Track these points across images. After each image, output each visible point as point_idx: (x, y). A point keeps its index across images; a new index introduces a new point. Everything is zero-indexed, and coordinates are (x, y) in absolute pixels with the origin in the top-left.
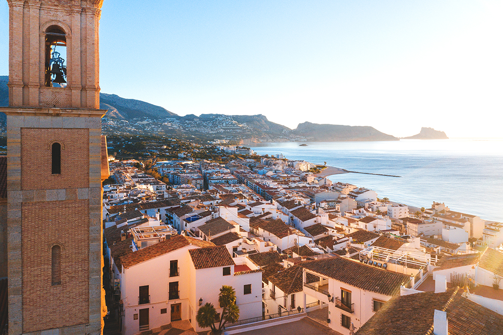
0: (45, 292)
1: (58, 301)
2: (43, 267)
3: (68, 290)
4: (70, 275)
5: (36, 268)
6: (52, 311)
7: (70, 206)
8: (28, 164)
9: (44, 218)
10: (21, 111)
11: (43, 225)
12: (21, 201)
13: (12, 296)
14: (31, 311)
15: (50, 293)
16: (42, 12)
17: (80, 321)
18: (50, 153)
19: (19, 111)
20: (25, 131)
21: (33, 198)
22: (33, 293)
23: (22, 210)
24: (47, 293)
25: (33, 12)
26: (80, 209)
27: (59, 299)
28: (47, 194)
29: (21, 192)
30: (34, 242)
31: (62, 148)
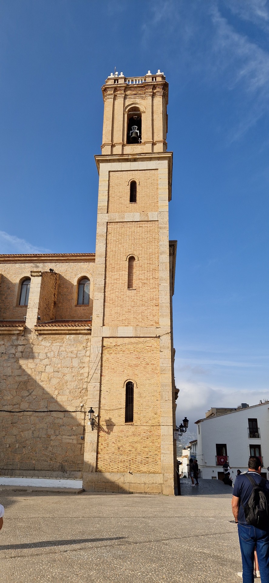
0: (122, 293)
1: (133, 303)
2: (121, 273)
3: (141, 294)
4: (143, 282)
5: (116, 273)
6: (127, 310)
7: (143, 226)
8: (113, 196)
9: (123, 234)
11: (122, 240)
12: (107, 221)
13: (97, 293)
14: (111, 308)
15: (126, 295)
16: (126, 100)
17: (152, 323)
18: (129, 187)
20: (111, 173)
21: (116, 219)
22: (113, 293)
23: (107, 228)
24: (123, 295)
25: (119, 102)
26: (151, 228)
27: (133, 301)
28: (126, 216)
29: (107, 215)
30: (115, 252)
31: (138, 184)
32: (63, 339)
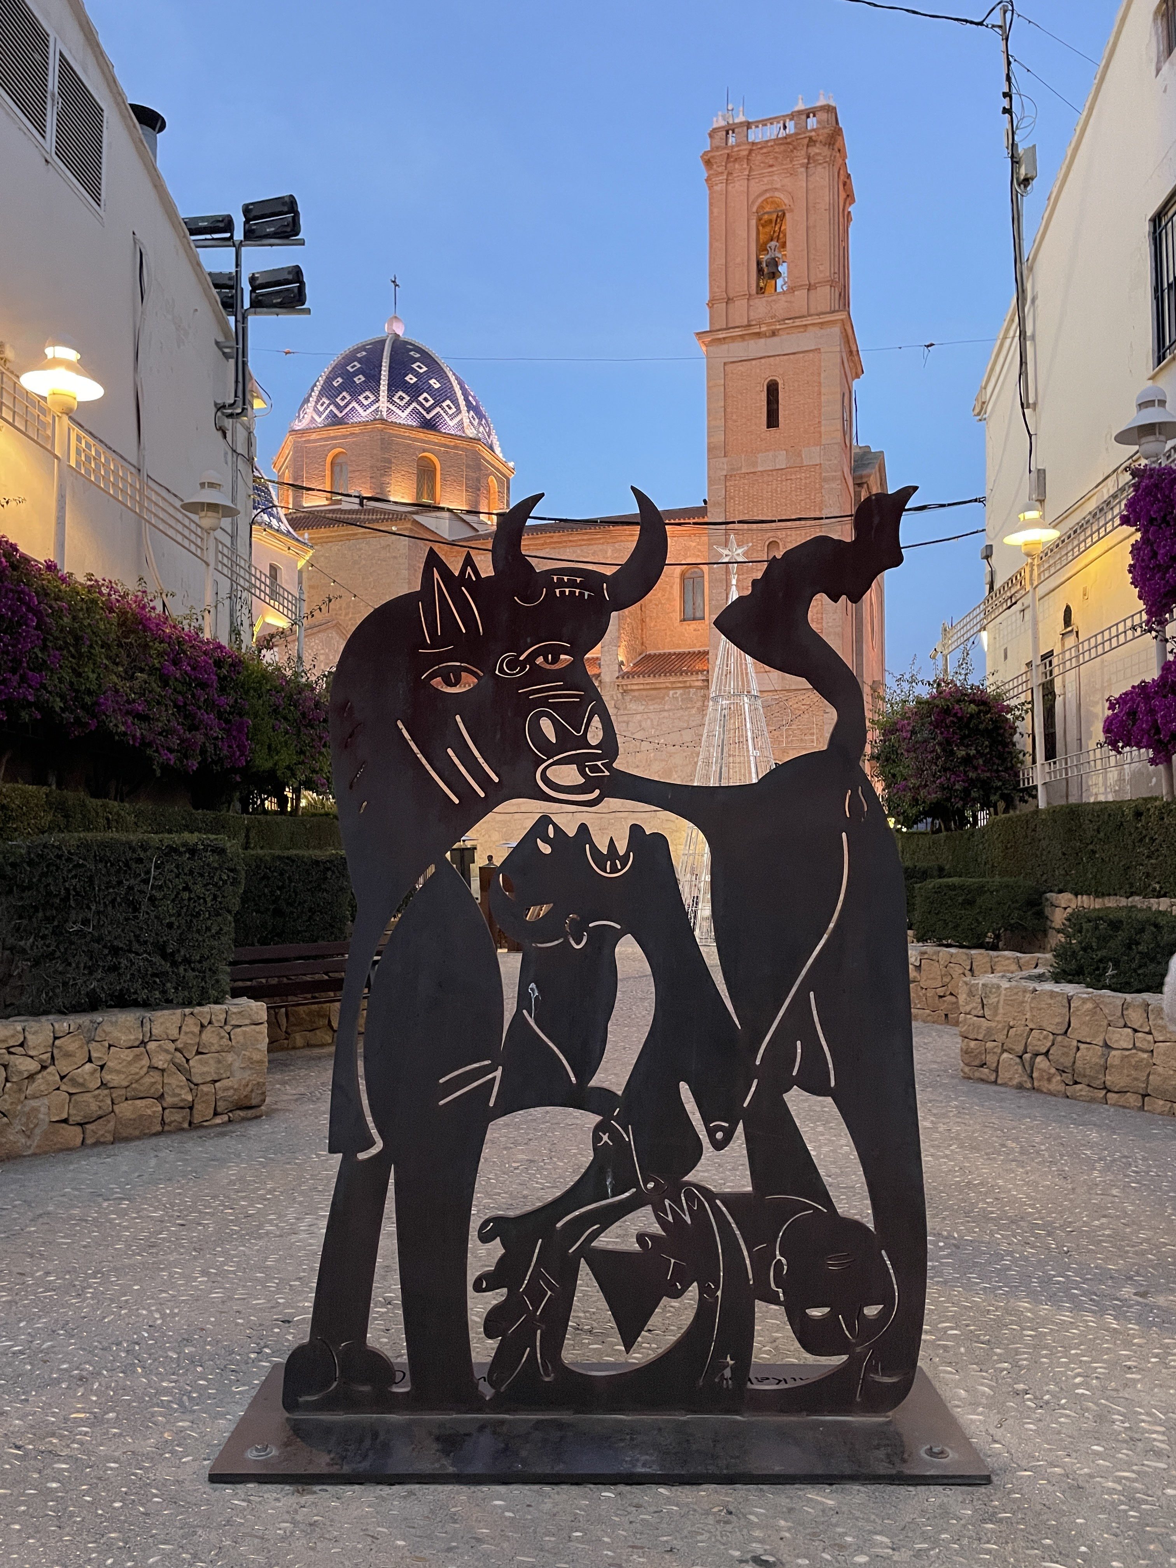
5: (745, 576)
7: (793, 477)
8: (734, 417)
9: (757, 498)
10: (724, 336)
11: (755, 510)
12: (725, 473)
16: (752, 182)
18: (764, 395)
19: (721, 336)
20: (729, 368)
21: (741, 467)
23: (726, 487)
25: (739, 186)
26: (808, 481)
28: (759, 461)
29: (725, 460)
31: (780, 386)
32: (663, 698)
